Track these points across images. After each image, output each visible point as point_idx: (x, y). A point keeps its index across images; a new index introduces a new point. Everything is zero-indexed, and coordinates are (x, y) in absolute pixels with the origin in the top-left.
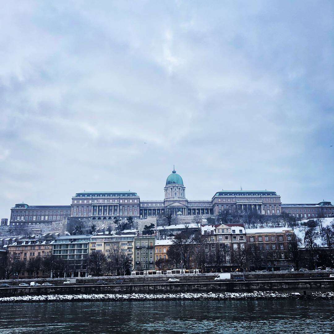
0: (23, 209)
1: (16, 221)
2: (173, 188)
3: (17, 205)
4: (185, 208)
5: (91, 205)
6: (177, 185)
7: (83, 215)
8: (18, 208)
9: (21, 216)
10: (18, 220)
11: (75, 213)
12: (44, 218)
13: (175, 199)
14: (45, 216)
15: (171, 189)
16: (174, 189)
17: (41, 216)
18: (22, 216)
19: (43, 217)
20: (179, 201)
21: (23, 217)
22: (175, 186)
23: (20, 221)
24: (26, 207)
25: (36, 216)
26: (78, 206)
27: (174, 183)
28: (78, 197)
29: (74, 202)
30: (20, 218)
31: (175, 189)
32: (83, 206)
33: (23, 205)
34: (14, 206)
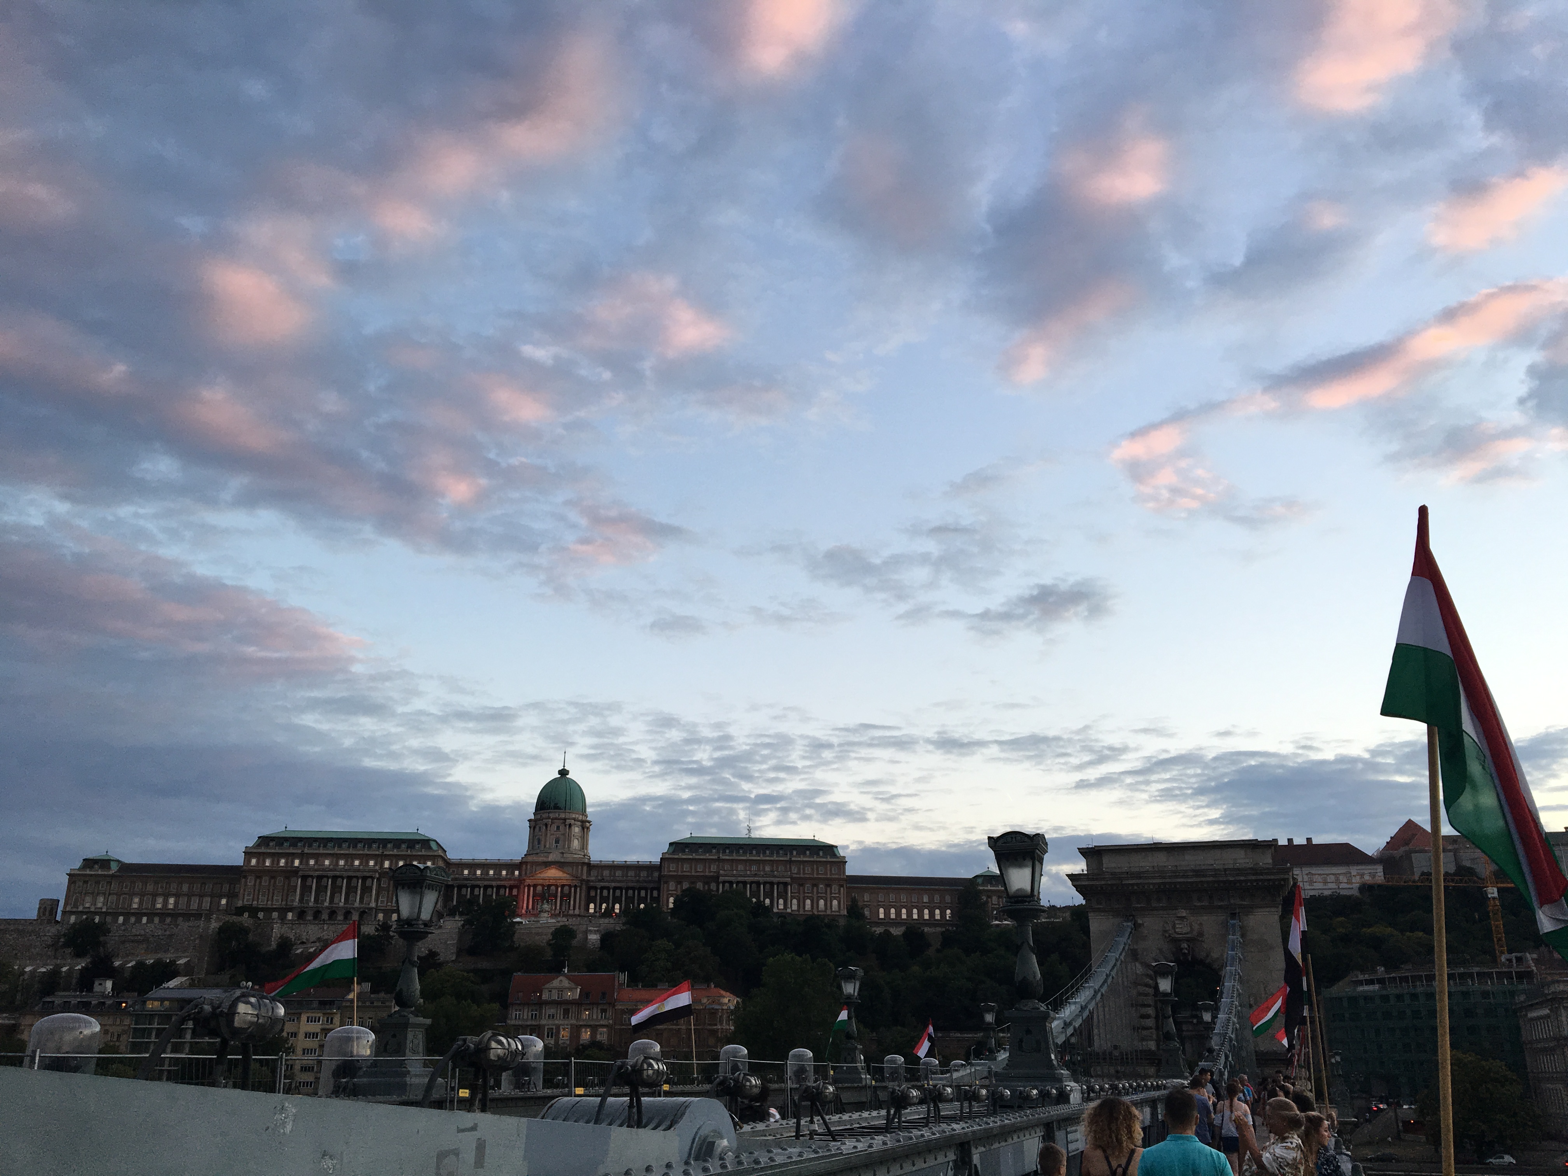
0: (105, 876)
1: (81, 909)
2: (552, 823)
3: (89, 863)
4: (576, 887)
5: (295, 872)
6: (563, 816)
7: (272, 901)
8: (88, 872)
9: (95, 895)
10: (87, 905)
11: (249, 895)
12: (165, 903)
13: (551, 858)
14: (166, 896)
15: (546, 825)
16: (554, 827)
17: (155, 895)
18: (98, 894)
19: (160, 900)
20: (560, 865)
21: (101, 899)
22: (556, 819)
23: (93, 909)
24: (114, 867)
25: (142, 895)
26: (259, 873)
27: (556, 807)
28: (263, 850)
29: (250, 862)
30: (94, 903)
31: (558, 828)
32: (272, 873)
33: (104, 863)
34: (78, 864)
